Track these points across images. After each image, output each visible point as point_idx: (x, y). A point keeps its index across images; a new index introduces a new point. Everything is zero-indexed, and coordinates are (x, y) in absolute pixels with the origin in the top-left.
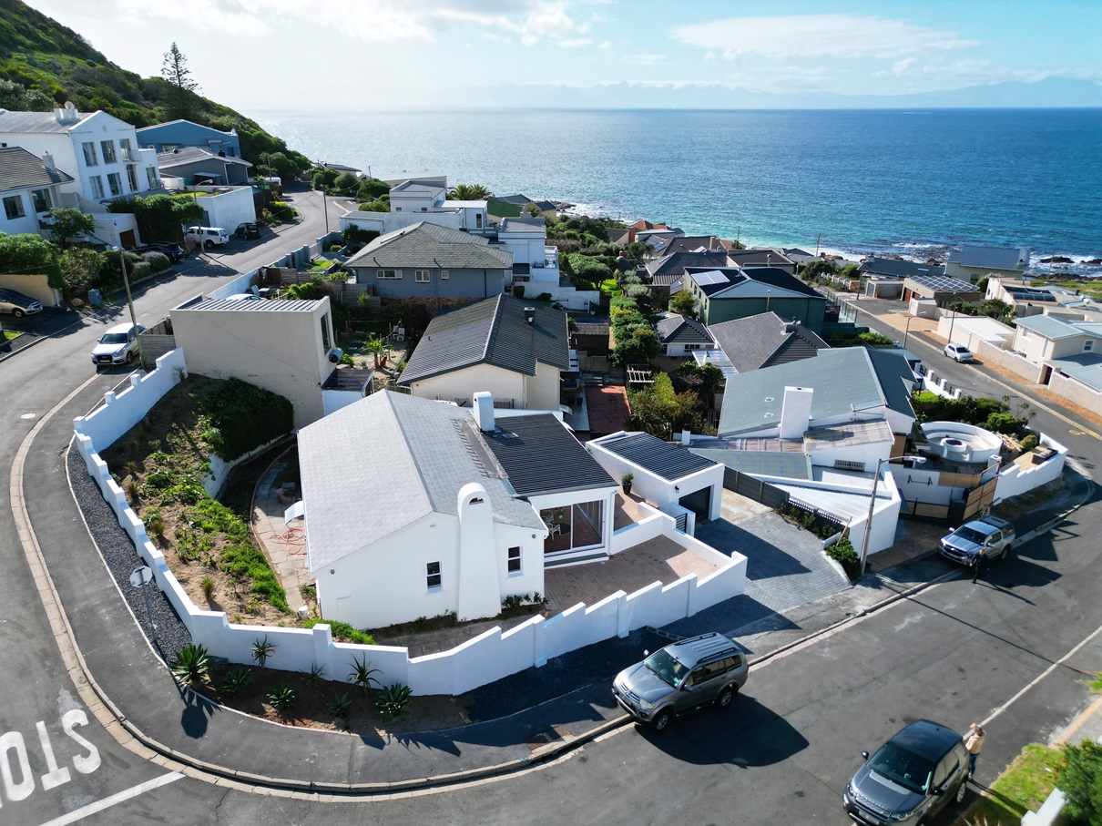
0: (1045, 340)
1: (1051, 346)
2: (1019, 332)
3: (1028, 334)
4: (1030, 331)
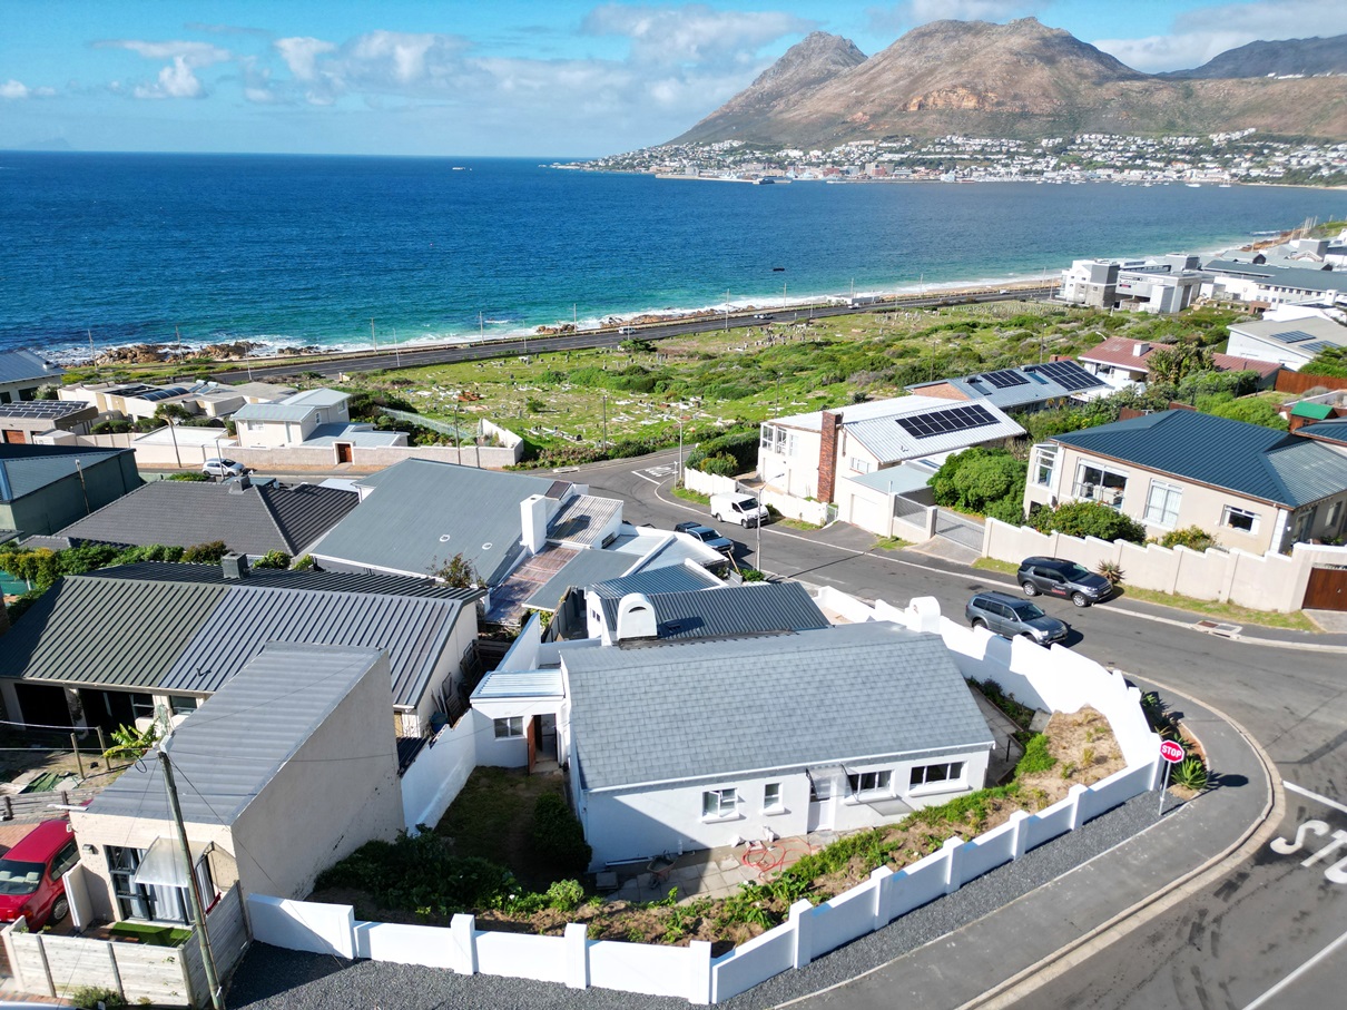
1: (296, 431)
2: (242, 428)
3: (255, 427)
4: (258, 422)
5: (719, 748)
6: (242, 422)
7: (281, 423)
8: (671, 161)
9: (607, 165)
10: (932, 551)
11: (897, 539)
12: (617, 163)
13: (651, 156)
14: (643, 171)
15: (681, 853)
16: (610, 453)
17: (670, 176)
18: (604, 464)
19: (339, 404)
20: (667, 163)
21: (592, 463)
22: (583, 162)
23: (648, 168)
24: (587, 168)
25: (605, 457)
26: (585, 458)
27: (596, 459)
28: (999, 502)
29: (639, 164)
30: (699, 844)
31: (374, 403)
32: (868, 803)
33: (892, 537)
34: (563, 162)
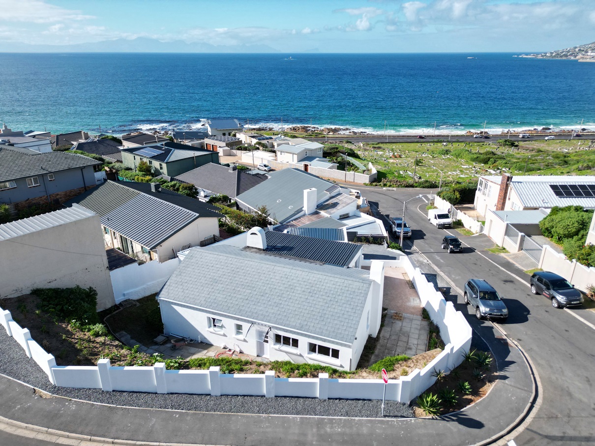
0: (292, 155)
1: (296, 157)
2: (278, 153)
3: (283, 154)
4: (284, 152)
5: (220, 299)
6: (279, 151)
7: (291, 153)
8: (592, 52)
9: (551, 56)
10: (513, 259)
11: (504, 249)
12: (558, 54)
13: (580, 50)
14: (572, 58)
15: (200, 342)
16: (415, 184)
17: (588, 60)
18: (411, 189)
19: (319, 149)
20: (589, 54)
21: (404, 188)
22: (538, 54)
23: (575, 56)
24: (539, 57)
25: (412, 186)
26: (401, 185)
27: (407, 186)
28: (570, 239)
29: (571, 55)
30: (209, 341)
31: (339, 152)
32: (286, 352)
33: (502, 247)
34: (527, 54)
